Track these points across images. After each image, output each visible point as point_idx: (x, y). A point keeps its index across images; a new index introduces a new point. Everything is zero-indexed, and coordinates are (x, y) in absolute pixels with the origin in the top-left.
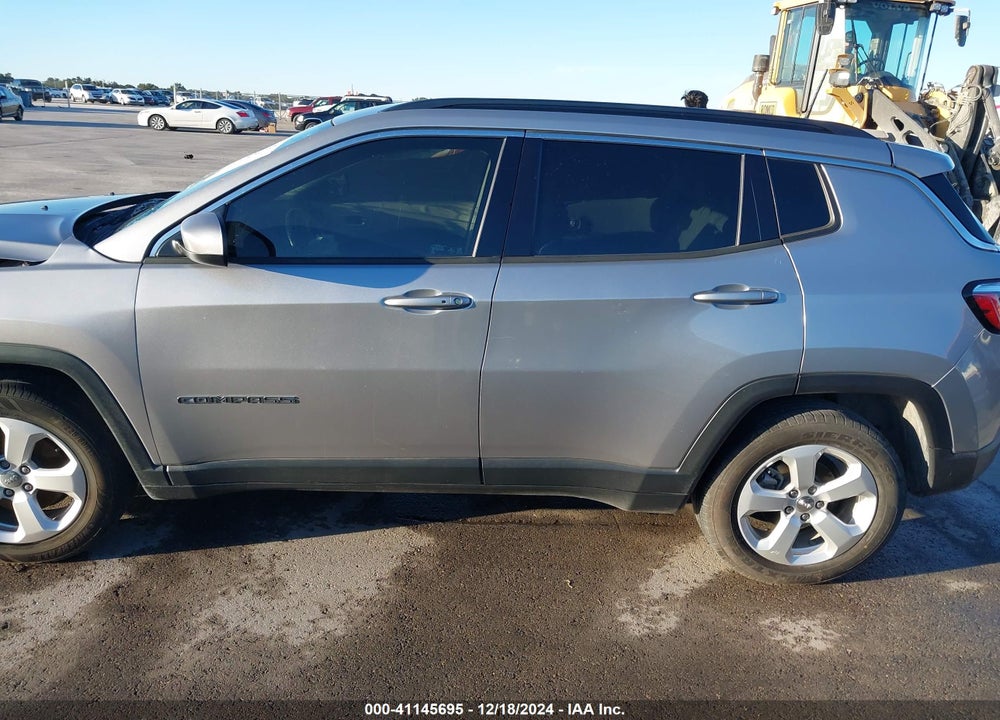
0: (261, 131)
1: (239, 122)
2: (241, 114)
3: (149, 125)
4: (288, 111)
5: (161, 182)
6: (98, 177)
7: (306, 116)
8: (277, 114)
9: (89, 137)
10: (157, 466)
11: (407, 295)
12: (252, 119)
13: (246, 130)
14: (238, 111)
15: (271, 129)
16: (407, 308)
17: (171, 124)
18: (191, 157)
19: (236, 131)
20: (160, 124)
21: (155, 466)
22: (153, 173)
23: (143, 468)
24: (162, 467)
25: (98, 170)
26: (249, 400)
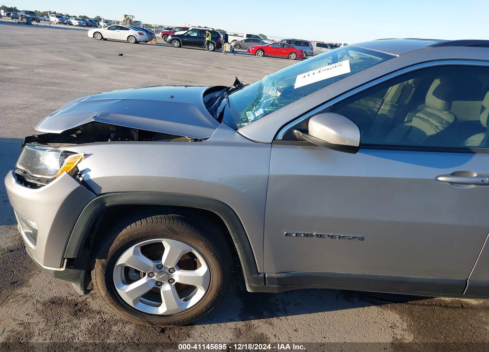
0: (148, 43)
1: (139, 38)
2: (140, 34)
3: (94, 37)
4: (160, 33)
5: (114, 68)
6: (81, 64)
7: (172, 36)
8: (157, 35)
9: (66, 42)
10: (260, 273)
11: (453, 174)
12: (145, 36)
13: (141, 42)
14: (138, 32)
15: (153, 42)
16: (451, 183)
17: (105, 37)
18: (122, 55)
19: (137, 42)
20: (99, 37)
21: (259, 274)
22: (107, 63)
23: (251, 274)
24: (263, 275)
25: (80, 60)
26: (332, 237)
